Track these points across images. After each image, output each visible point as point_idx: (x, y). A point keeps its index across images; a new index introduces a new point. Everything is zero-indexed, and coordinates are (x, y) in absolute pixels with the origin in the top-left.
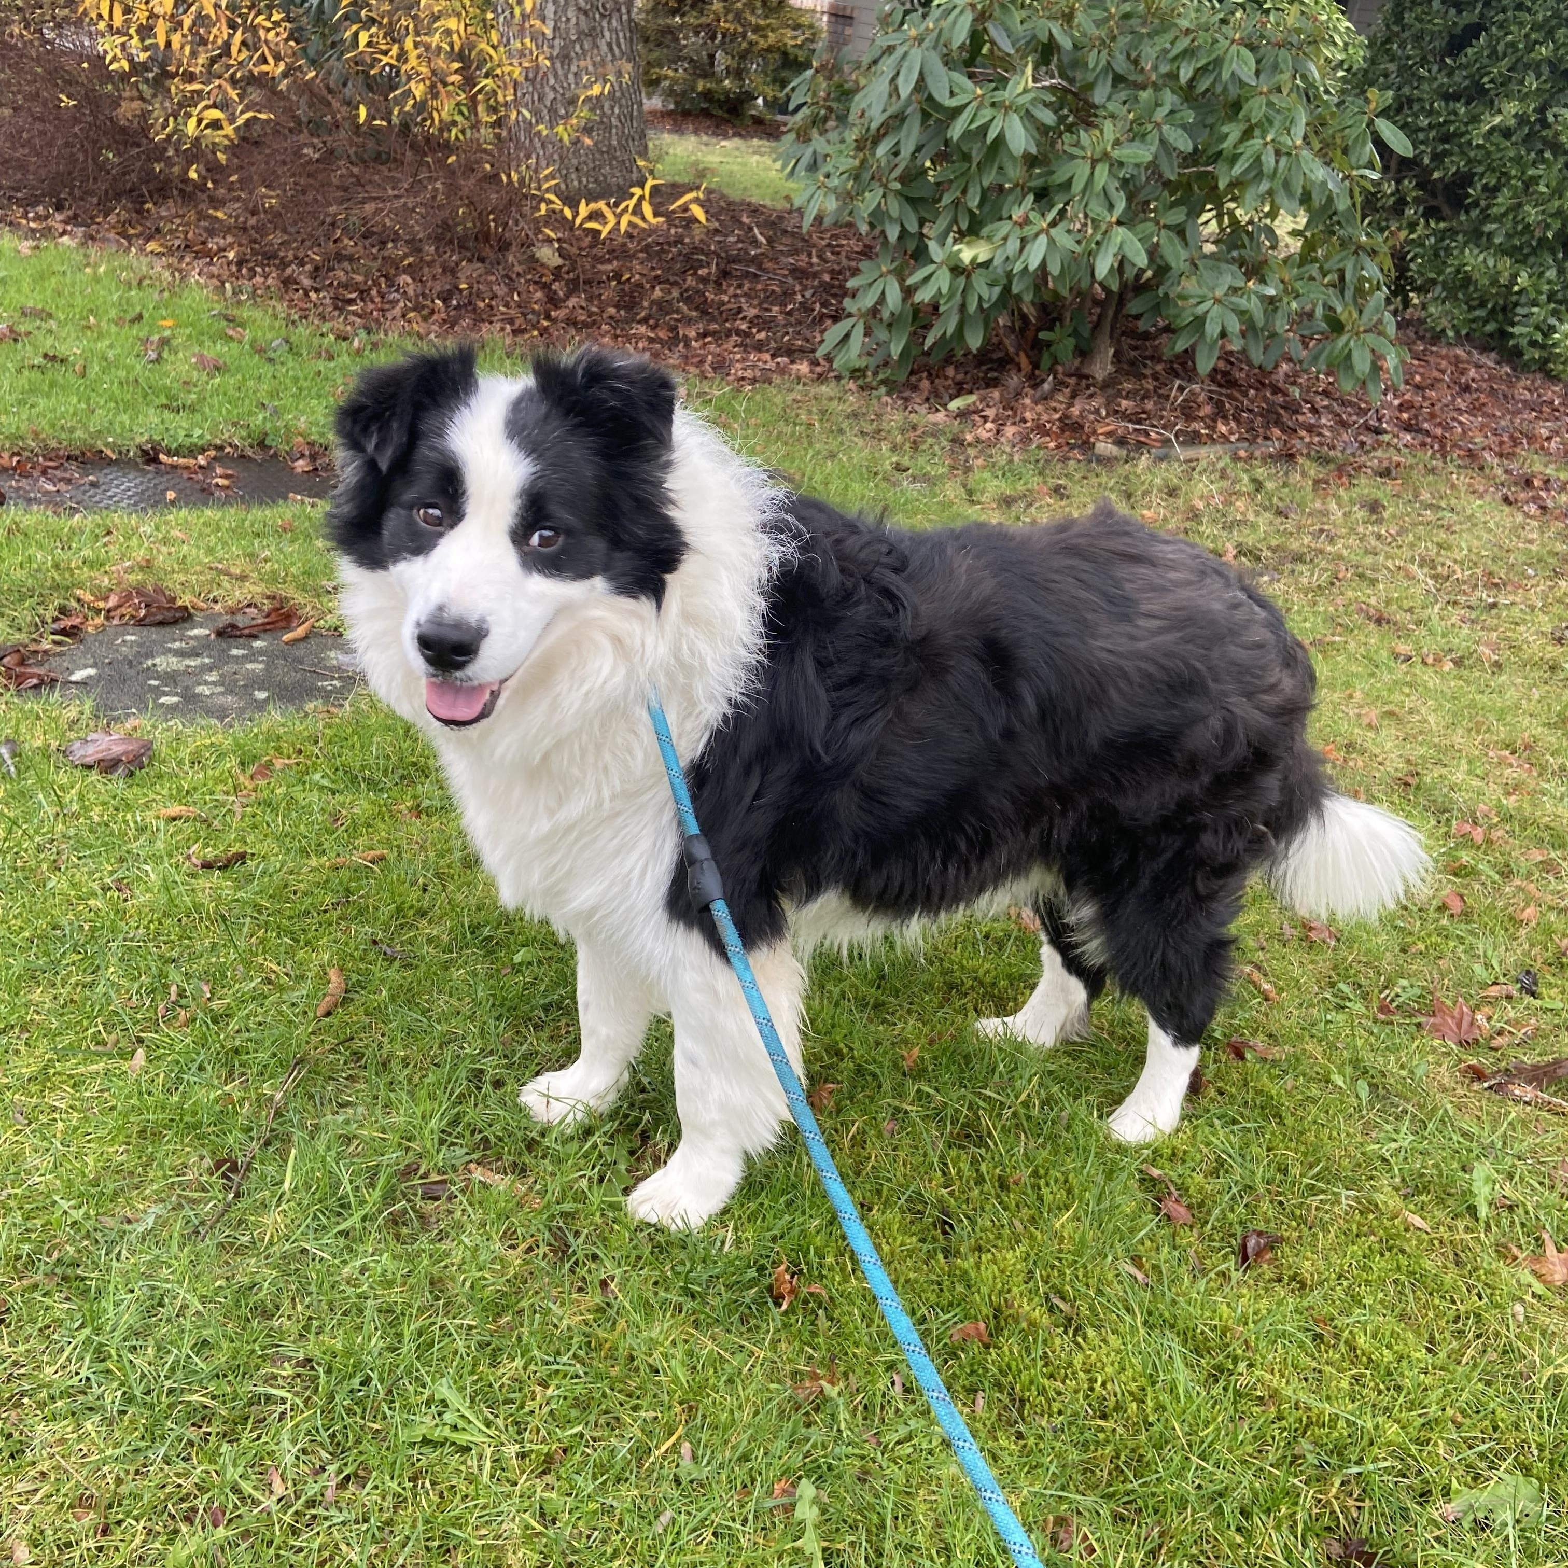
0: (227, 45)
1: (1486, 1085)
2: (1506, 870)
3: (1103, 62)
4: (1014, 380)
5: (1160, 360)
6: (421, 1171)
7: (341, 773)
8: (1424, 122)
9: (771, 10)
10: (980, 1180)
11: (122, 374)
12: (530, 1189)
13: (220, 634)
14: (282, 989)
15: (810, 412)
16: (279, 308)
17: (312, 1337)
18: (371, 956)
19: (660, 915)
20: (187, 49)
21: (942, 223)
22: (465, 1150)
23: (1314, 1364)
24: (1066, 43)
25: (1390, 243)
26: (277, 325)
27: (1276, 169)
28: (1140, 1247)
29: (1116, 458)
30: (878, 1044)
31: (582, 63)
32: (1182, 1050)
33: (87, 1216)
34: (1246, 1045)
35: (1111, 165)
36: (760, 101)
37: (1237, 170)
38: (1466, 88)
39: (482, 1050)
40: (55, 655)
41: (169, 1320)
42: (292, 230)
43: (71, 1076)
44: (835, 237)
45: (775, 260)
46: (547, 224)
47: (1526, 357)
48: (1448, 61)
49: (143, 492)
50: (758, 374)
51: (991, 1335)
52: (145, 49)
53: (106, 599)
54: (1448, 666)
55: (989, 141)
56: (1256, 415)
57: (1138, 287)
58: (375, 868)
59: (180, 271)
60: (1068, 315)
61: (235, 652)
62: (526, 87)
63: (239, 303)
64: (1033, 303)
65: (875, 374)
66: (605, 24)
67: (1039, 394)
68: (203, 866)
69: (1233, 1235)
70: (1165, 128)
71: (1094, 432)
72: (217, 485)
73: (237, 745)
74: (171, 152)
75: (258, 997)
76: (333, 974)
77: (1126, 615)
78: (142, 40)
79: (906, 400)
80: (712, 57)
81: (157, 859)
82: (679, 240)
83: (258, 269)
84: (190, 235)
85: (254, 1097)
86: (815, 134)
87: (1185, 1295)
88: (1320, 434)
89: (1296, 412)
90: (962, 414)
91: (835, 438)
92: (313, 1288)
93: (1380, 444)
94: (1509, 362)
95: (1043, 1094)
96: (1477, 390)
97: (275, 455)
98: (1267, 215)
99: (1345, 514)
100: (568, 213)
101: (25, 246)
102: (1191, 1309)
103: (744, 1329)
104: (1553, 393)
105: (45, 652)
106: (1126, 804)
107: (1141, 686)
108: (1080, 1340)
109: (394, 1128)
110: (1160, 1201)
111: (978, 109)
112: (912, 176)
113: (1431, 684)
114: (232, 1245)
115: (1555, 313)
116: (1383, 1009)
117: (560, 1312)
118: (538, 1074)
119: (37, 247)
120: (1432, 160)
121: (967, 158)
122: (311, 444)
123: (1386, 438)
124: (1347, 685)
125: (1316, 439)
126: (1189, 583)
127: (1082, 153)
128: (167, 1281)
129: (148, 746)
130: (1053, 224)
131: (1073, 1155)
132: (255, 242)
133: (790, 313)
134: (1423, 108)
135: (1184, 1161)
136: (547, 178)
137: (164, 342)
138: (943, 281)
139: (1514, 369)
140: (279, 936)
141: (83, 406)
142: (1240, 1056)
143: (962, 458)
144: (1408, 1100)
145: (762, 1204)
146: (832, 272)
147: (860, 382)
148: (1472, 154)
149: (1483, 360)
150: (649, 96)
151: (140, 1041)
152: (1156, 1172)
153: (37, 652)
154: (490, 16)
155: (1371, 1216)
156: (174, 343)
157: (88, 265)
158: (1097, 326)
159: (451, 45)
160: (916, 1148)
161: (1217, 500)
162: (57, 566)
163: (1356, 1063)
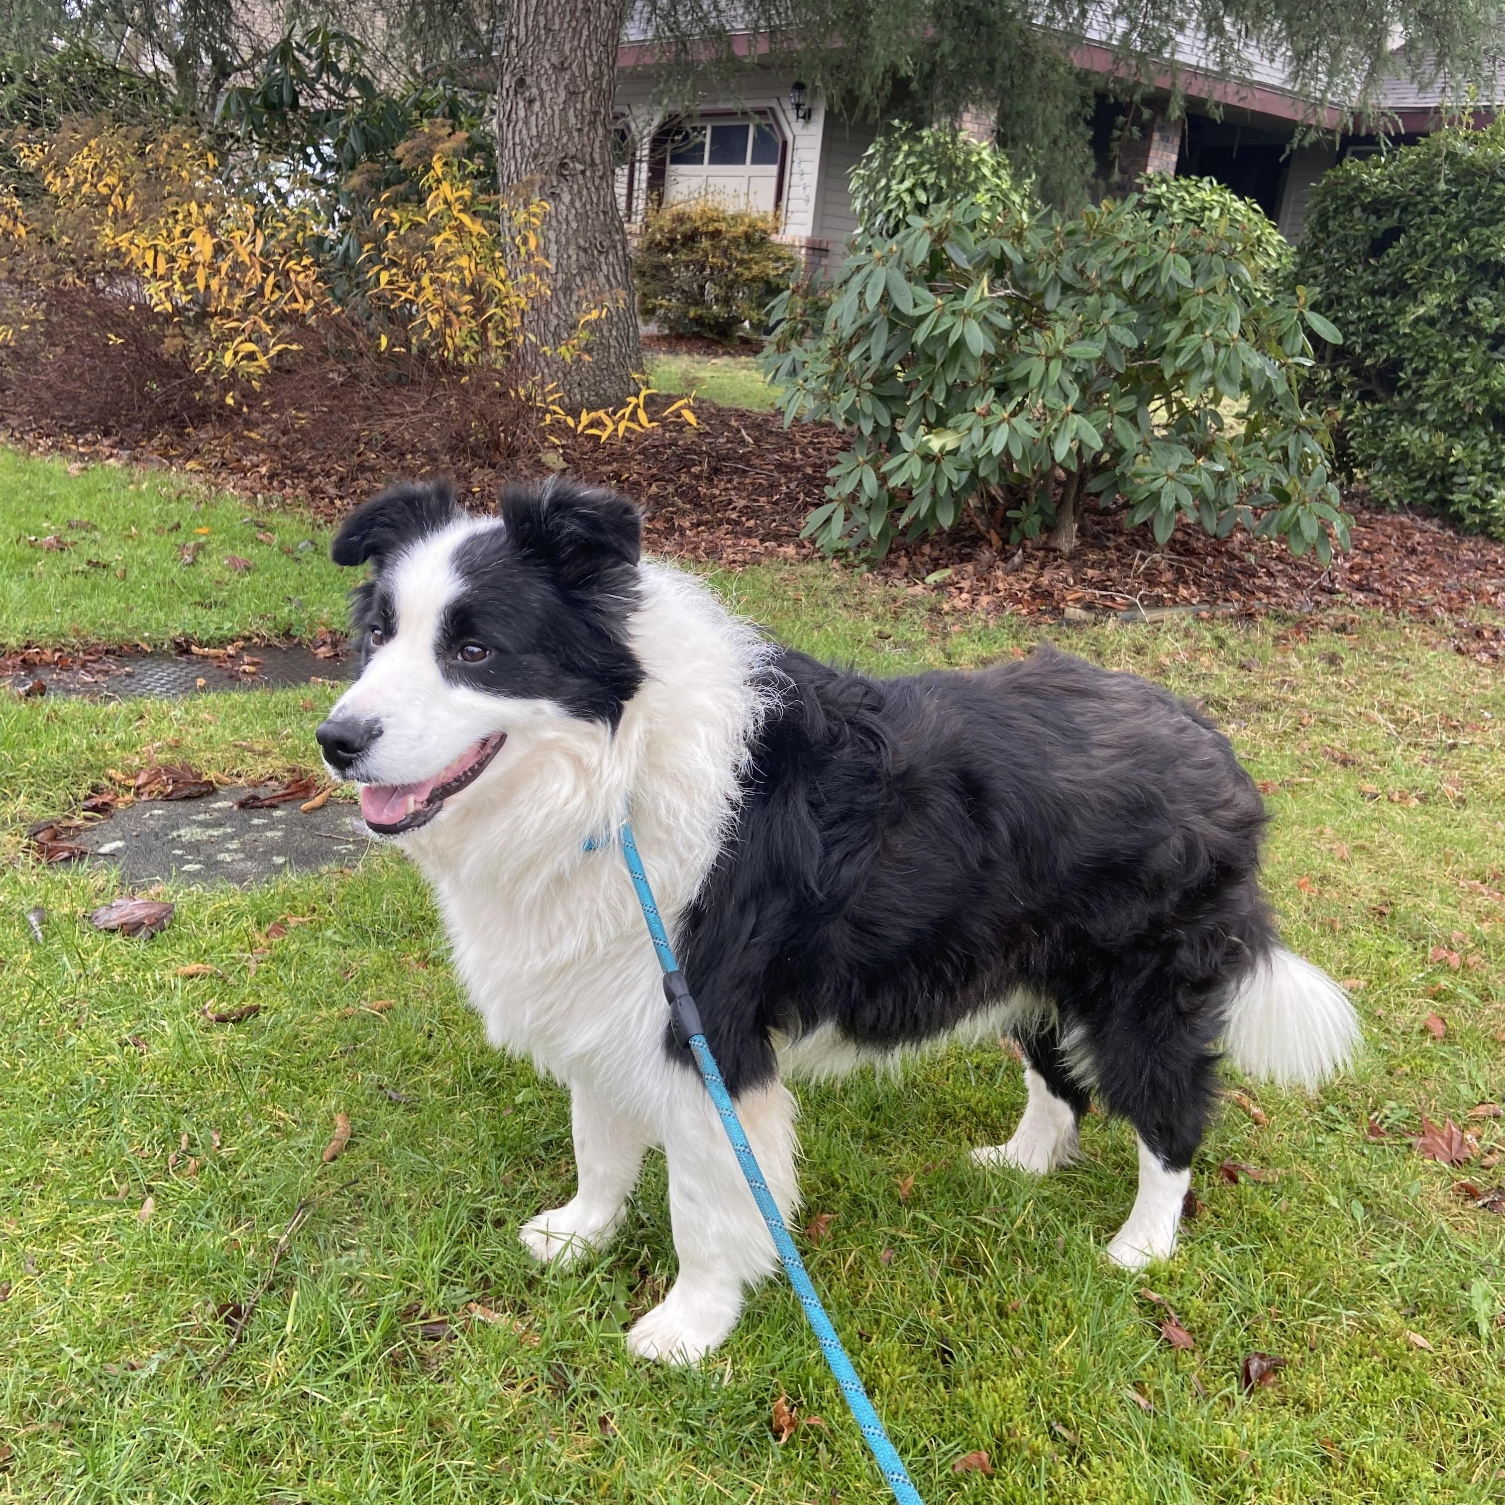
0: (262, 287)
1: (1480, 1203)
2: (1485, 993)
3: (1052, 273)
4: (986, 555)
5: (1121, 533)
6: (422, 1312)
7: (352, 928)
8: (1353, 315)
9: (754, 246)
10: (978, 1308)
11: (160, 577)
12: (530, 1326)
13: (242, 805)
14: (288, 1135)
15: (797, 589)
16: (306, 514)
17: (310, 1480)
18: (377, 1101)
19: (659, 1053)
20: (225, 291)
21: (912, 417)
22: (465, 1289)
23: (1323, 1488)
24: (1017, 259)
25: (1328, 422)
26: (304, 529)
27: (1216, 360)
28: (1143, 1373)
29: (1085, 622)
30: (873, 1174)
31: (582, 292)
32: (1173, 1175)
33: (92, 1364)
34: (1238, 1167)
35: (1064, 361)
36: (747, 324)
37: (1181, 361)
38: (1390, 284)
39: (483, 1190)
40: (86, 830)
41: (168, 1466)
42: (319, 446)
43: (82, 1226)
44: (817, 435)
45: (761, 457)
46: (552, 433)
47: (1467, 522)
48: (1372, 261)
49: (175, 680)
50: (748, 557)
51: (994, 1465)
52: (187, 293)
53: (136, 777)
54: (1414, 803)
55: (950, 345)
56: (1215, 579)
57: (1096, 468)
58: (383, 1017)
59: (216, 485)
60: (1033, 495)
61: (256, 821)
62: (533, 315)
63: (269, 511)
64: (1001, 486)
65: (857, 554)
66: (602, 259)
67: (1009, 566)
68: (218, 1020)
69: (1235, 1359)
70: (1112, 327)
71: (1064, 599)
72: (244, 672)
73: (255, 905)
74: (209, 382)
75: (266, 1145)
76: (339, 1120)
77: (1081, 746)
78: (184, 284)
79: (886, 575)
80: (702, 288)
81: (173, 1014)
82: (673, 443)
83: (288, 482)
84: (226, 455)
85: (259, 1242)
86: (793, 344)
87: (1189, 1419)
88: (1276, 596)
89: (1253, 576)
90: (939, 587)
91: (821, 611)
92: (312, 1432)
93: (1334, 603)
94: (1452, 527)
95: (1038, 1220)
96: (1423, 553)
97: (300, 643)
98: (1211, 401)
99: (1305, 666)
100: (571, 422)
101: (74, 468)
102: (1196, 1434)
103: (744, 1465)
104: (1494, 552)
105: (77, 827)
106: (1097, 927)
107: (1102, 812)
108: (1084, 1467)
109: (394, 1268)
110: (1160, 1325)
111: (939, 317)
112: (883, 378)
113: (1399, 820)
114: (233, 1390)
115: (1490, 480)
116: (1373, 1131)
117: (558, 1450)
118: (538, 1212)
119: (85, 469)
120: (1363, 349)
121: (932, 359)
122: (333, 633)
123: (1340, 597)
124: (1318, 822)
125: (1274, 600)
126: (1136, 712)
127: (1037, 352)
128: (169, 1427)
129: (169, 909)
130: (1014, 414)
131: (1070, 1280)
132: (285, 457)
133: (776, 503)
134: (1352, 304)
135: (1182, 1285)
136: (551, 392)
137: (200, 547)
138: (915, 467)
139: (1457, 533)
140: (288, 1085)
141: (123, 605)
142: (1234, 1179)
143: (940, 625)
144: (1402, 1219)
145: (760, 1337)
146: (814, 465)
147: (843, 561)
148: (1401, 342)
149: (1427, 525)
150: (646, 323)
151: (150, 1189)
152: (1155, 1296)
153: (69, 828)
154: (498, 254)
155: (1373, 1336)
156: (209, 548)
157: (132, 482)
158: (1061, 504)
159: (463, 280)
160: (914, 1276)
161: (1183, 657)
162: (91, 749)
163: (1349, 1183)
